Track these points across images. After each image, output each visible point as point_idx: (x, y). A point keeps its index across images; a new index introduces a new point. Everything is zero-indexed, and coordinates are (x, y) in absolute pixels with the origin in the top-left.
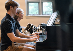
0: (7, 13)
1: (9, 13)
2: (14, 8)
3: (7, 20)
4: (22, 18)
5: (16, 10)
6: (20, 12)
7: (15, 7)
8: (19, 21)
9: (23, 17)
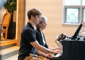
0: (28, 21)
1: (30, 22)
2: (35, 17)
3: (29, 28)
8: (42, 30)
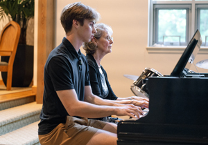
4: (109, 52)
5: (88, 29)
6: (102, 34)
7: (86, 22)
9: (110, 47)
